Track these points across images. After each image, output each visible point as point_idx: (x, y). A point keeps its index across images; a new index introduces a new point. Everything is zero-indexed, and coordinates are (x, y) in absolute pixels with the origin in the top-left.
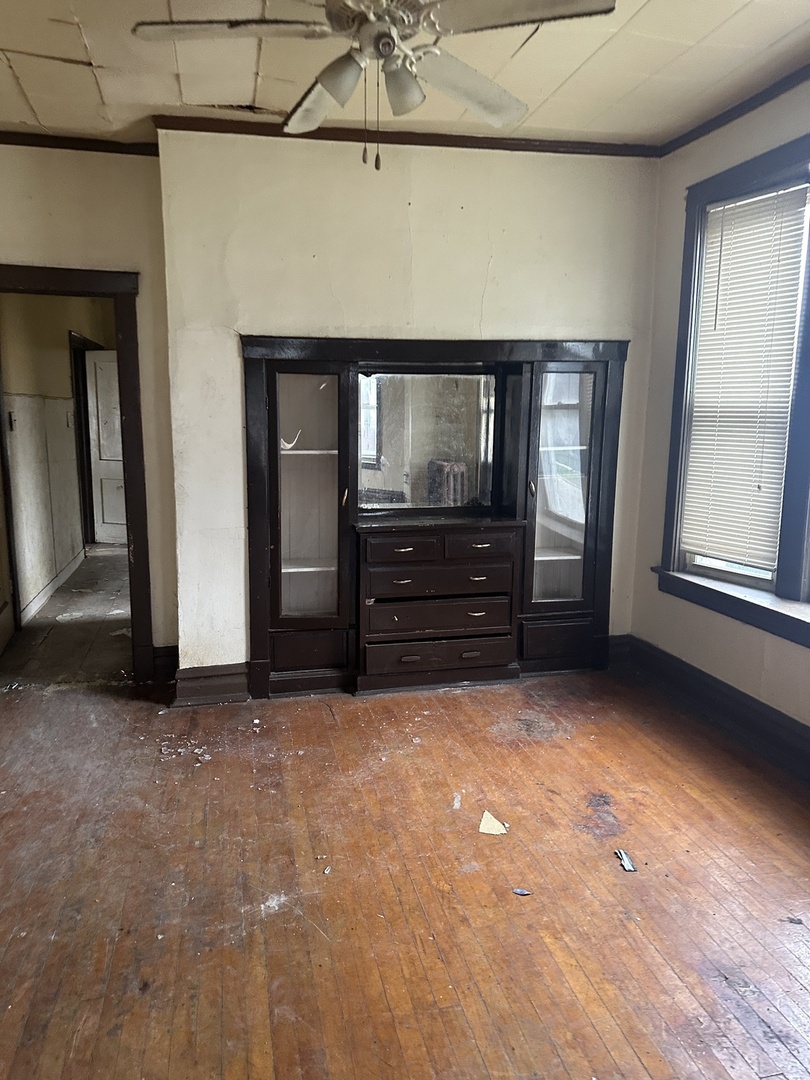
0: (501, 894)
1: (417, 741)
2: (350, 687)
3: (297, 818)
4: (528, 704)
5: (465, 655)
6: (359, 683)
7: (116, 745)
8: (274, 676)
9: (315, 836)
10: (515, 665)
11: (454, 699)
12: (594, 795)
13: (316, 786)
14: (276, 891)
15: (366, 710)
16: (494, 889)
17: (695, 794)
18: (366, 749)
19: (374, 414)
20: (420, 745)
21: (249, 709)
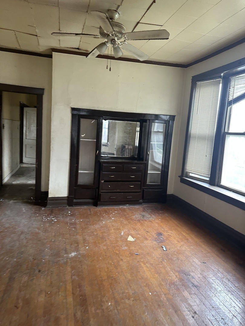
0: (132, 254)
1: (113, 219)
2: (96, 205)
3: (80, 235)
4: (144, 211)
5: (128, 197)
6: (98, 203)
7: (31, 216)
8: (75, 201)
9: (84, 240)
10: (141, 201)
11: (124, 209)
12: (158, 233)
13: (85, 228)
14: (74, 251)
15: (100, 210)
16: (130, 253)
17: (184, 234)
18: (99, 220)
19: (107, 130)
20: (114, 220)
21: (67, 209)
